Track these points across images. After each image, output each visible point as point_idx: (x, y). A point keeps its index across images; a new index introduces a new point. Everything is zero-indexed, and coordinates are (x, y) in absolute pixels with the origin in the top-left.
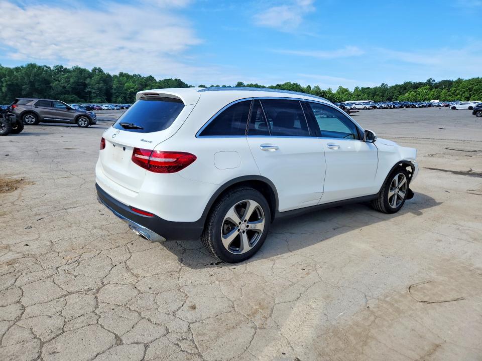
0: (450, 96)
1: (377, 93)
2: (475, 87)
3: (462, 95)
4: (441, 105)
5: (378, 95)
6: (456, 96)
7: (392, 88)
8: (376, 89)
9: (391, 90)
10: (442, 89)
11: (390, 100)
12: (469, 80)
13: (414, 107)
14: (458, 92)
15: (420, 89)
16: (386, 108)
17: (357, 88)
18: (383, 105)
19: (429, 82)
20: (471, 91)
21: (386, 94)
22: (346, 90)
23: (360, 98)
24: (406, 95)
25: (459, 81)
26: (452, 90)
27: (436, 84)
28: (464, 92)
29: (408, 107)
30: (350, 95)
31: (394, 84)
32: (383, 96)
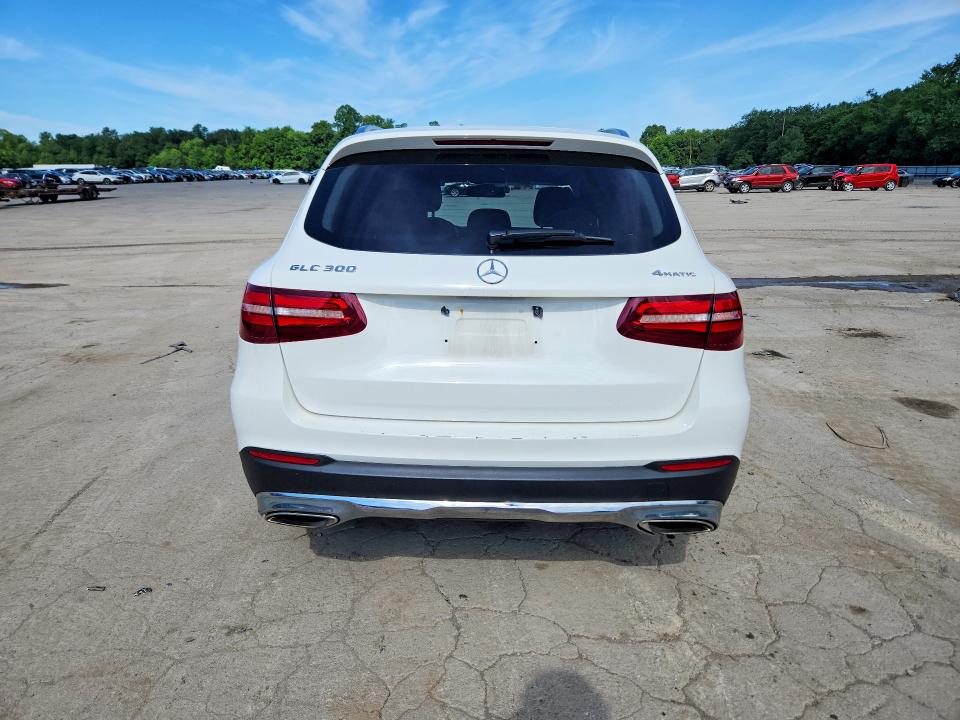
0: (241, 158)
1: (98, 149)
2: (278, 145)
3: (259, 158)
4: (244, 175)
5: (100, 153)
6: (252, 159)
7: (126, 137)
8: (91, 139)
9: (128, 143)
10: (225, 146)
11: (129, 164)
12: (265, 132)
13: (201, 179)
14: (252, 152)
15: (186, 145)
16: (150, 181)
17: (45, 136)
18: (143, 176)
19: (198, 131)
20: (272, 151)
21: (118, 150)
22: (21, 139)
23: (59, 157)
24: (163, 155)
25: (249, 132)
26: (243, 147)
27: (210, 135)
28: (262, 153)
29: (190, 179)
30: (31, 149)
31: (130, 131)
32: (113, 155)
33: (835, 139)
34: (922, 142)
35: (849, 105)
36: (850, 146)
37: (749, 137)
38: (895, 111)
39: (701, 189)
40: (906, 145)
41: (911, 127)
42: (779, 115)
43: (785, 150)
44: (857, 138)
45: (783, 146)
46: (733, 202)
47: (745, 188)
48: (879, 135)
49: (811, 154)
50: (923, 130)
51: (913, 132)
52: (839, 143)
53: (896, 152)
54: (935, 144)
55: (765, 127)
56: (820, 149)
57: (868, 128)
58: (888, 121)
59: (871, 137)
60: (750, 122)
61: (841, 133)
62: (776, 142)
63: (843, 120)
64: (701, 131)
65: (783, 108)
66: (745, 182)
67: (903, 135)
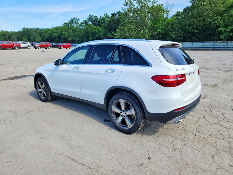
33: (48, 36)
34: (67, 38)
35: (49, 29)
36: (52, 38)
37: (24, 34)
38: (59, 31)
39: (26, 48)
40: (63, 39)
41: (64, 35)
42: (31, 29)
43: (36, 38)
44: (53, 36)
45: (35, 37)
46: (42, 51)
47: (39, 48)
48: (57, 36)
49: (43, 40)
50: (66, 36)
51: (64, 36)
52: (49, 38)
53: (62, 40)
54: (69, 39)
55: (28, 32)
56: (45, 38)
57: (55, 34)
58: (58, 33)
59: (56, 37)
60: (24, 30)
61: (49, 35)
62: (33, 36)
63: (49, 32)
64: (9, 31)
65: (32, 28)
66: (39, 46)
67: (62, 36)
